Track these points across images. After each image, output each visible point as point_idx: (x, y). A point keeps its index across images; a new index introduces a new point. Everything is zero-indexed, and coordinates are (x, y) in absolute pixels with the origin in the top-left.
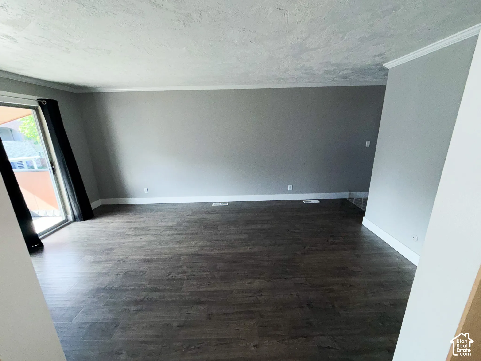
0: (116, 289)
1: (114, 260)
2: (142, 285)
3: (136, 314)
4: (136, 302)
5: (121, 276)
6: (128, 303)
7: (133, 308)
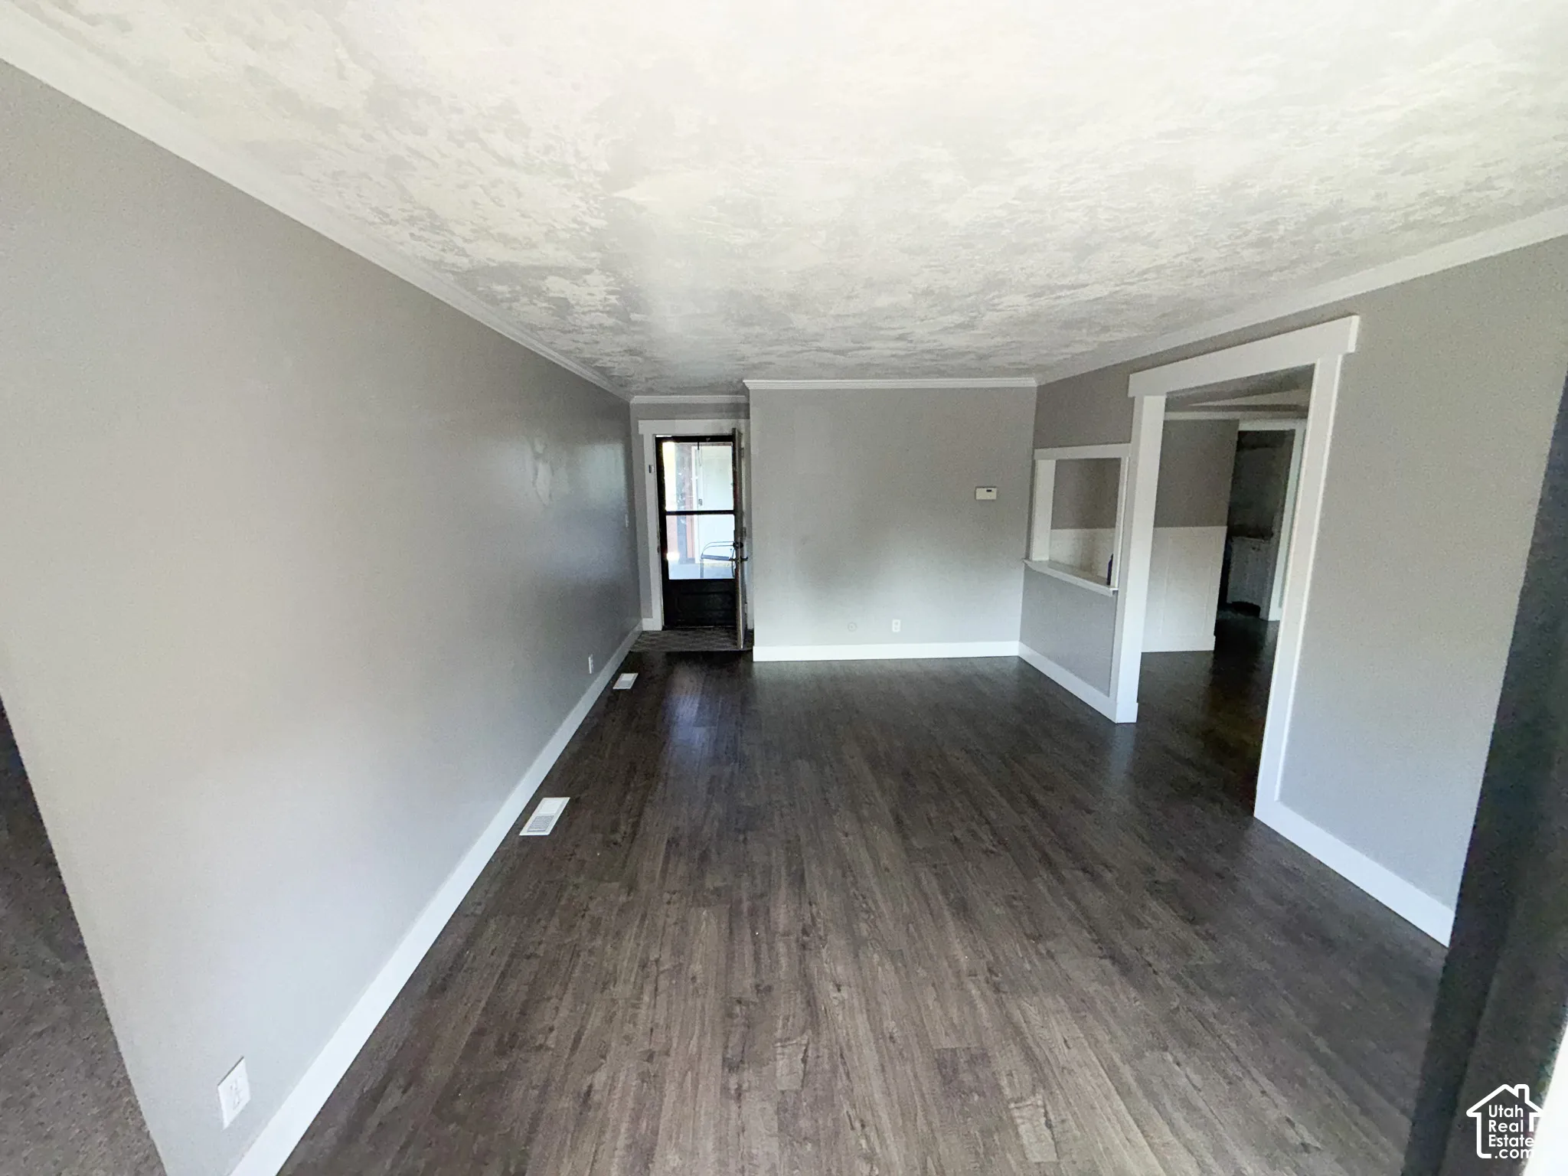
0: (1092, 929)
1: (1001, 1004)
2: (1049, 889)
3: (1114, 867)
4: (1095, 878)
5: (1050, 944)
6: (1105, 888)
7: (1108, 876)
